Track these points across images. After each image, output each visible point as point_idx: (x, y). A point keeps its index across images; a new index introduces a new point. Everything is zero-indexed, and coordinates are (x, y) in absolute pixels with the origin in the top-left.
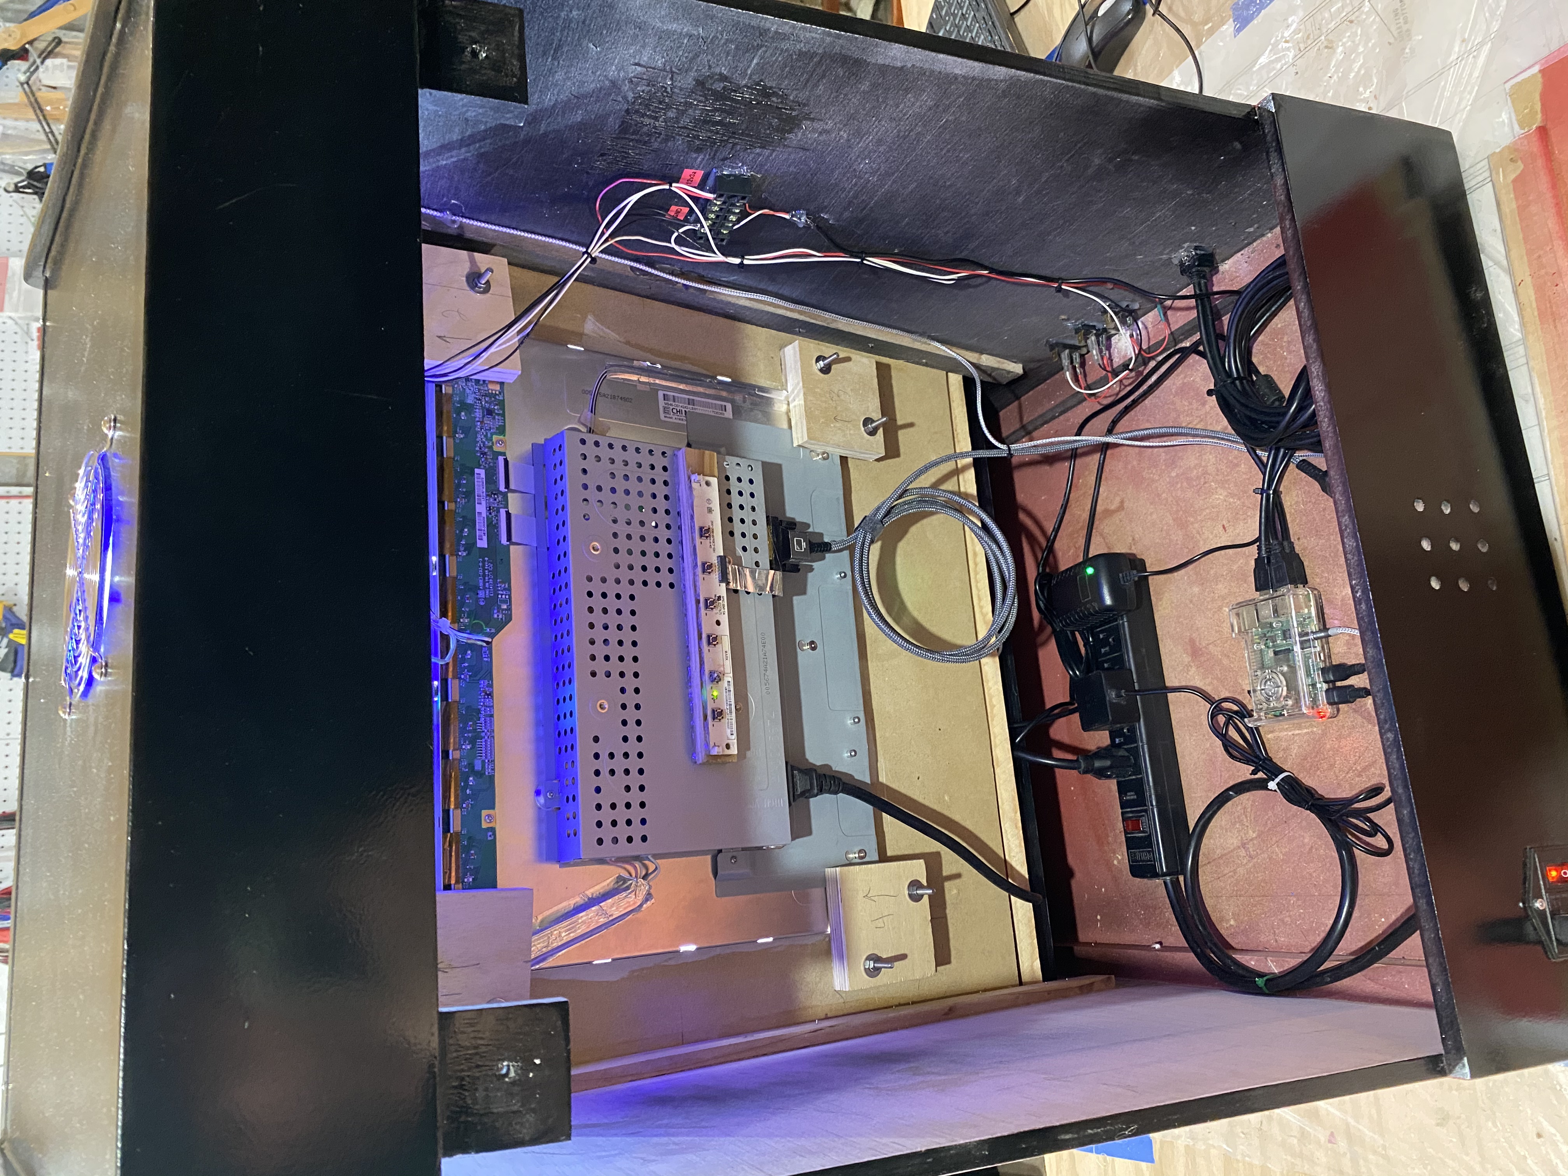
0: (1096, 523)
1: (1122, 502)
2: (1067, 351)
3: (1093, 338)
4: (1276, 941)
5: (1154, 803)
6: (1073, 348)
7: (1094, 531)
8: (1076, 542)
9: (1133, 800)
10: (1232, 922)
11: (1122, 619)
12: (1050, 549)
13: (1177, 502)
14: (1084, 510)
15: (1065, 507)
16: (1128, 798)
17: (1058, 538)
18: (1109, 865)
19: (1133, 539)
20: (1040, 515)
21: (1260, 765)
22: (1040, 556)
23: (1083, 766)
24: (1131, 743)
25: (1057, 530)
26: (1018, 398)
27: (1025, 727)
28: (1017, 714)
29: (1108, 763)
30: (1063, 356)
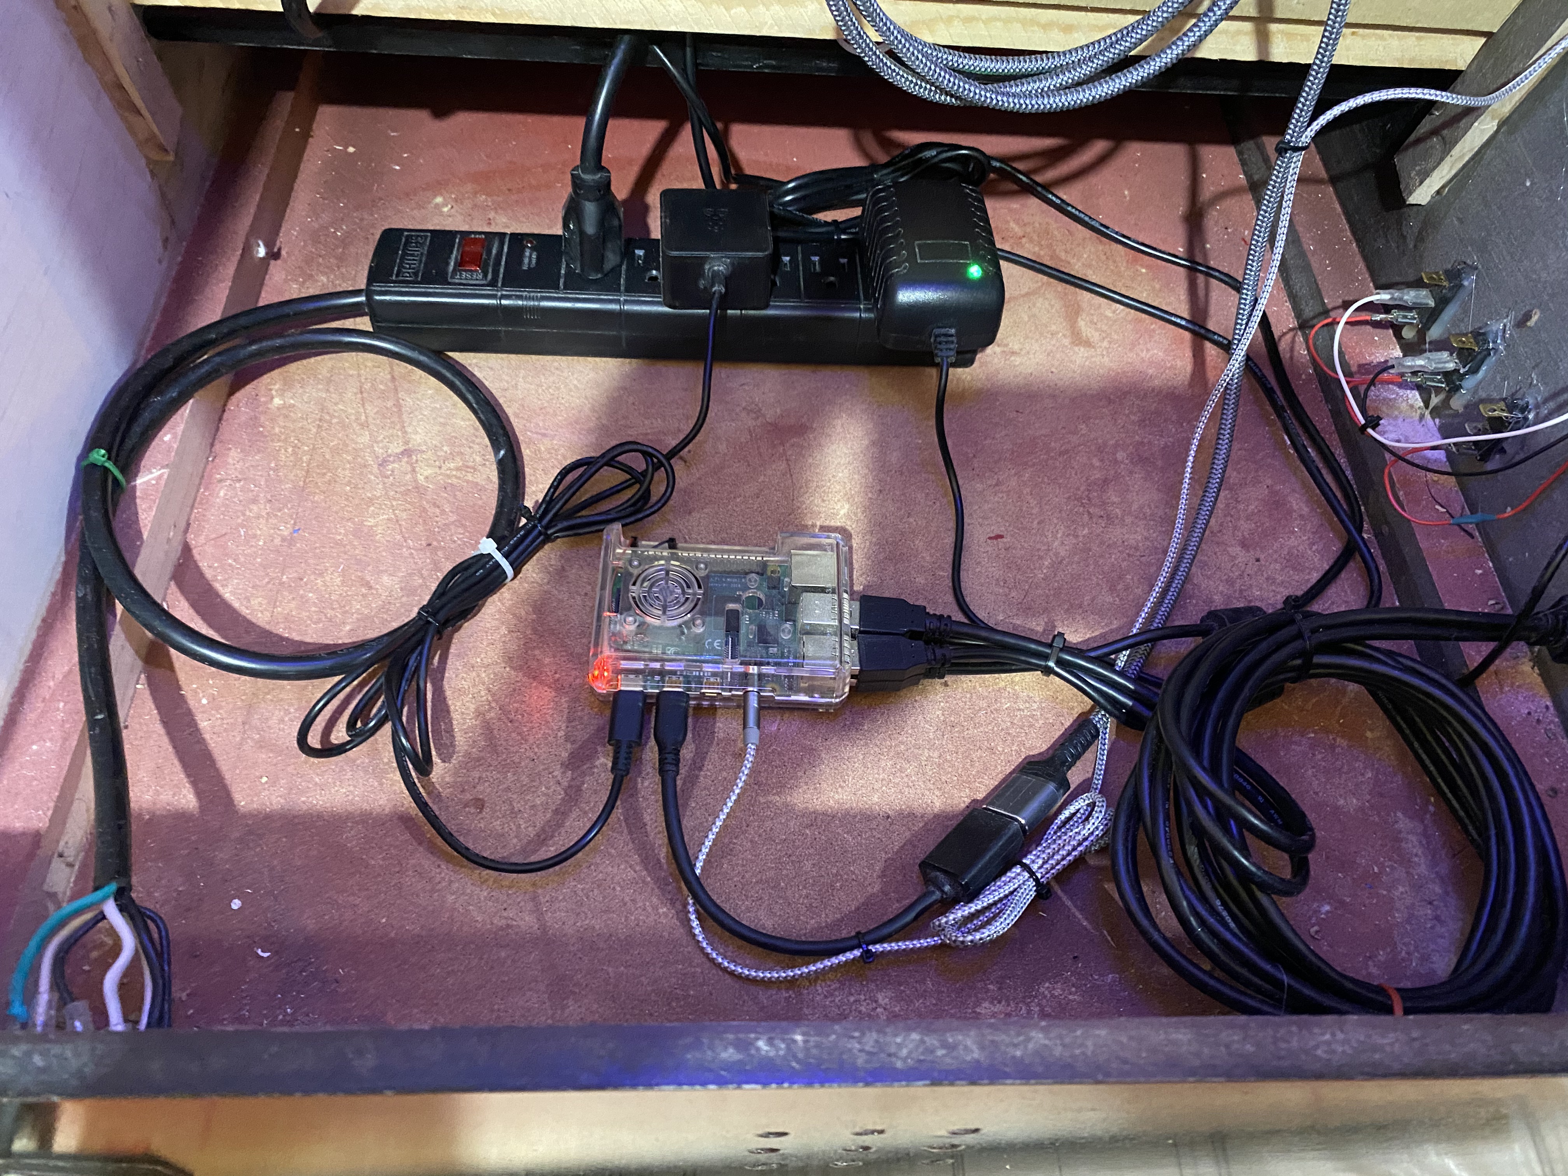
0: (1061, 287)
1: (1088, 344)
2: (1432, 303)
3: (1451, 366)
4: (220, 481)
5: (504, 302)
6: (1430, 316)
7: (1045, 278)
8: (1031, 240)
9: (521, 262)
10: (277, 401)
11: (867, 310)
12: (1030, 189)
13: (1067, 452)
14: (1090, 266)
15: (1101, 232)
16: (527, 254)
17: (1045, 206)
18: (437, 187)
19: (1013, 353)
20: (1097, 180)
21: (535, 527)
22: (1020, 166)
23: (587, 177)
24: (627, 280)
25: (1062, 208)
26: (1334, 180)
27: (684, 71)
28: (714, 59)
29: (590, 229)
30: (1424, 292)
